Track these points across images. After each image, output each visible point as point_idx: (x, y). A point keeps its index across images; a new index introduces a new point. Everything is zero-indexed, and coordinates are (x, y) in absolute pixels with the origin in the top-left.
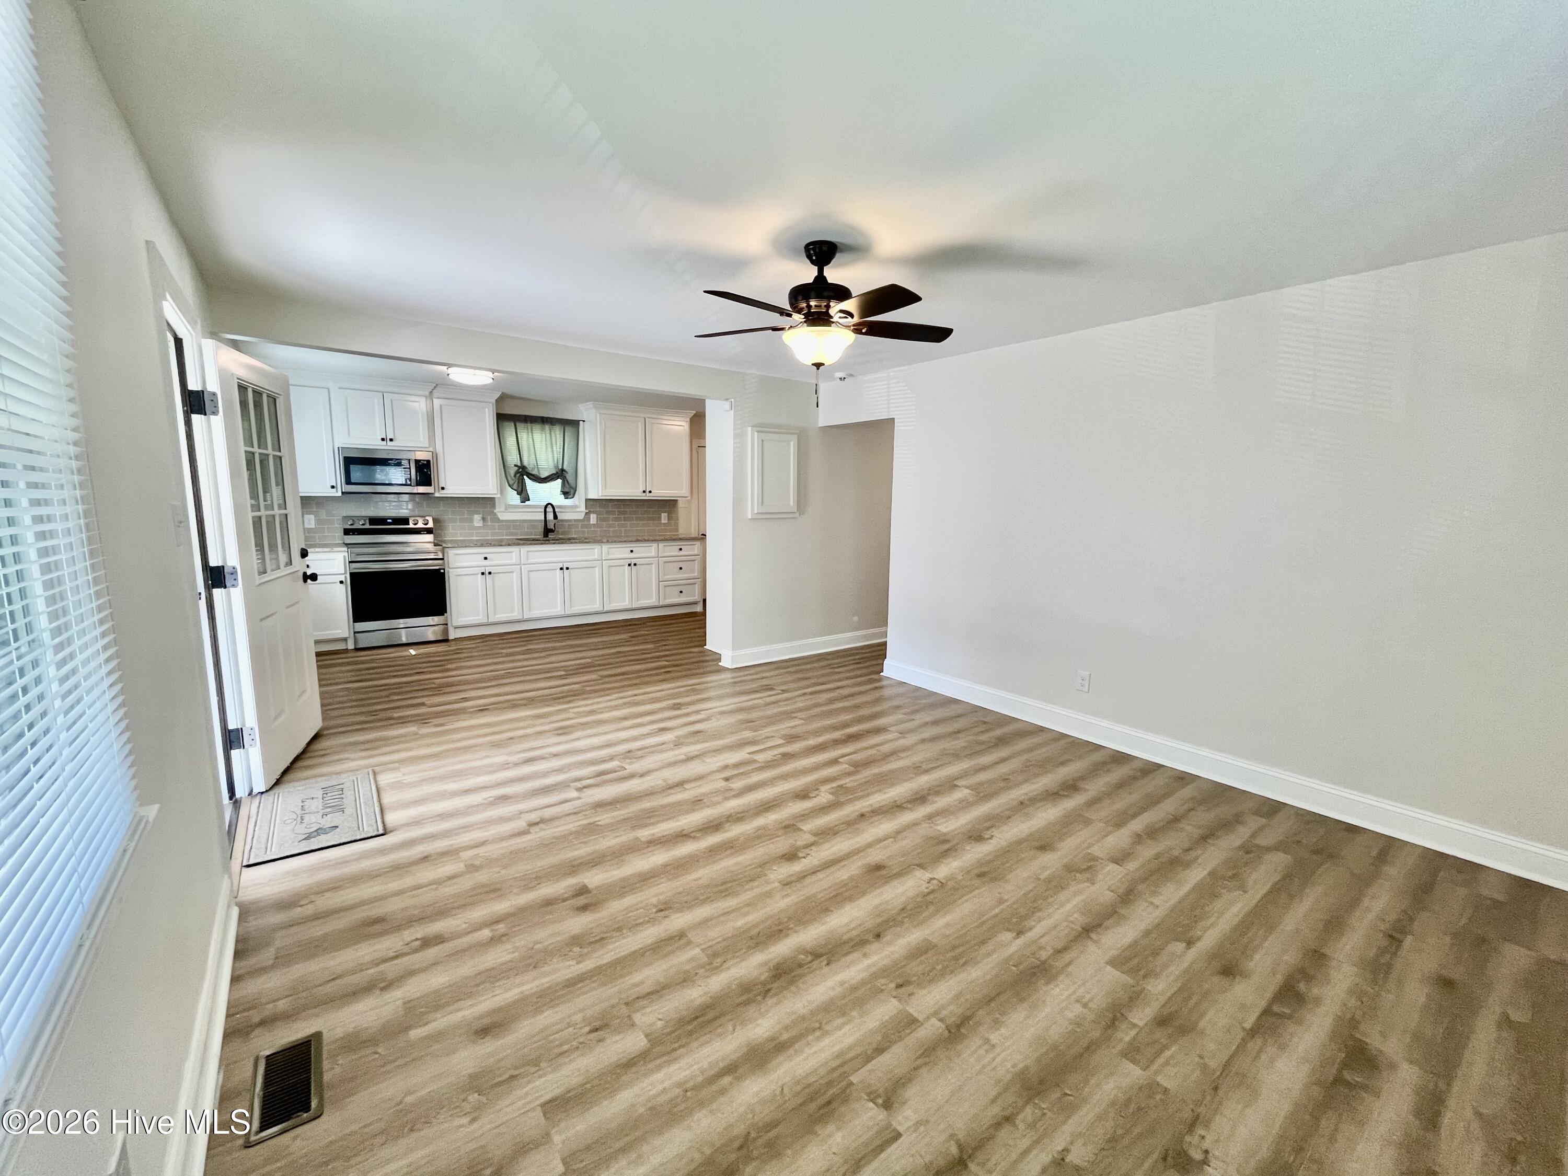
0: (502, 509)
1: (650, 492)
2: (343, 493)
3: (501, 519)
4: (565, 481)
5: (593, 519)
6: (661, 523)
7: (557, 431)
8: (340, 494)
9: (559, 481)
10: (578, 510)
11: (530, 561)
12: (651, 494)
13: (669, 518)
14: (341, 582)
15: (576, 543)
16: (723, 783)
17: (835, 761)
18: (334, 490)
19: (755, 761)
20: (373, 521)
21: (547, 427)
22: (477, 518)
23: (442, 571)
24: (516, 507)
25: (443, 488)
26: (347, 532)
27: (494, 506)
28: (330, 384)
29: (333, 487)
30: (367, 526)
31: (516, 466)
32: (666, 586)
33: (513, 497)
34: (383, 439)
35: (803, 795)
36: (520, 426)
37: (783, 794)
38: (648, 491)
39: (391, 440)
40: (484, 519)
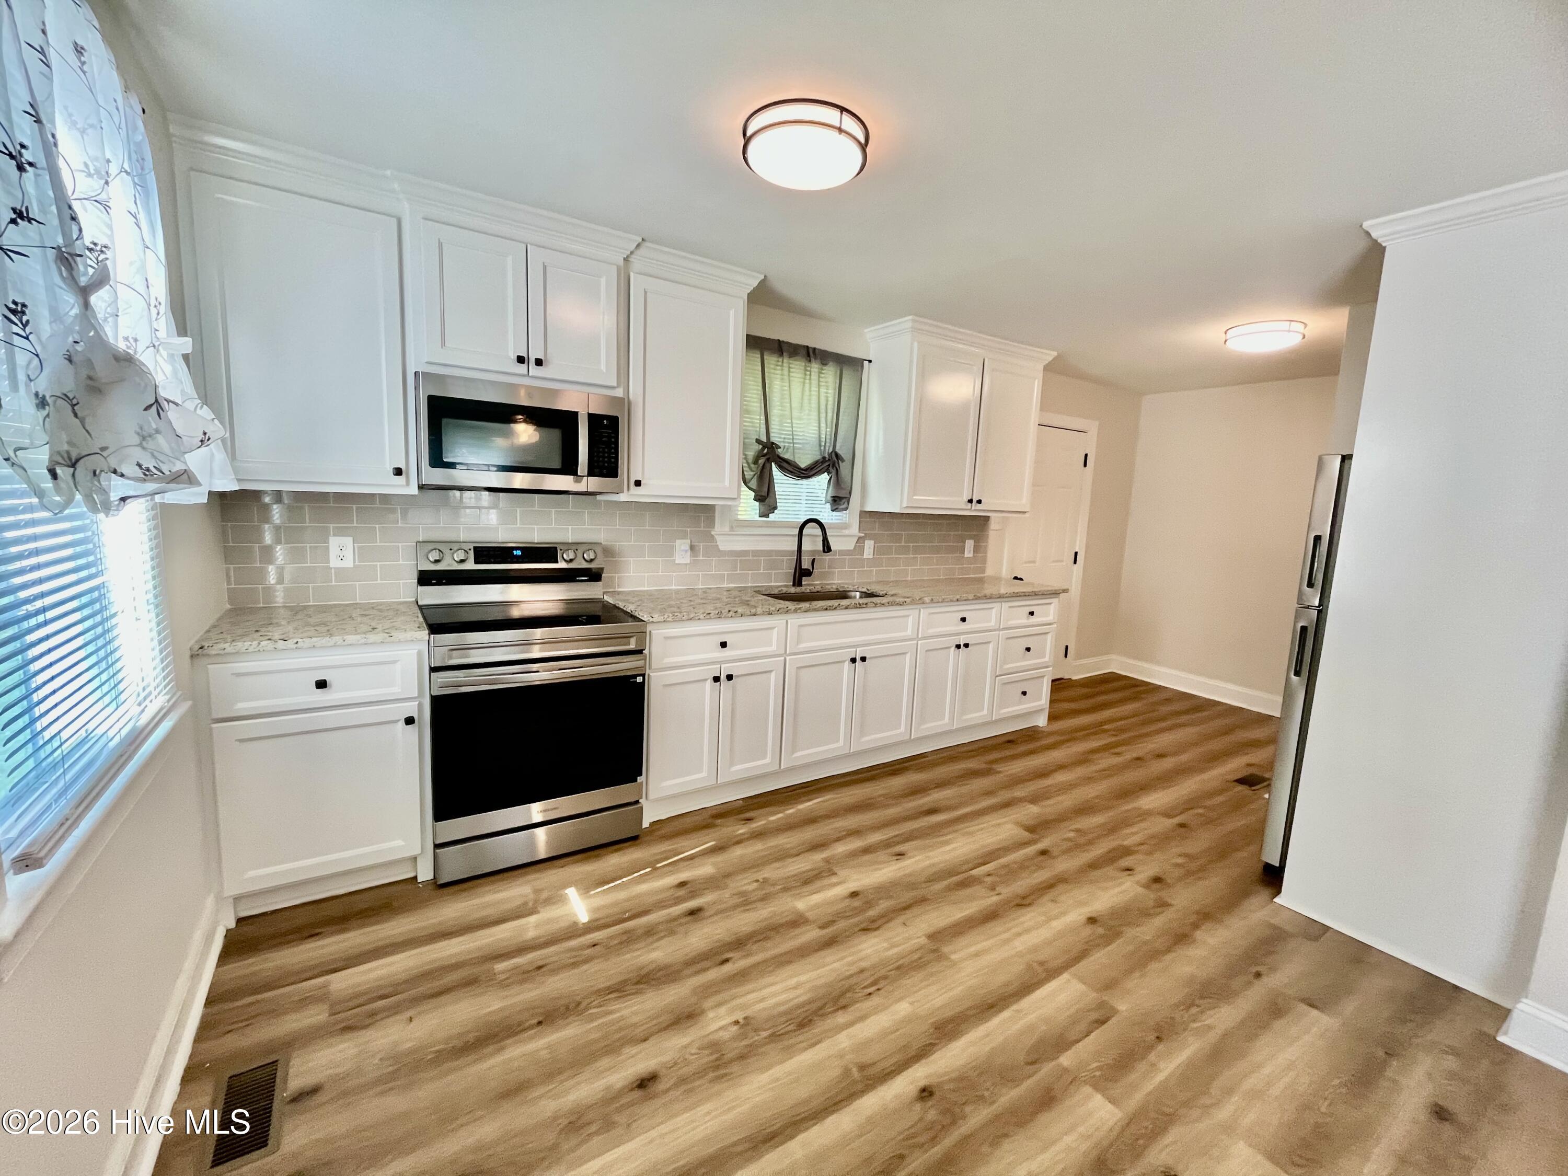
0: (726, 529)
1: (979, 502)
2: (421, 487)
3: (722, 548)
4: (835, 477)
5: (867, 551)
6: (963, 557)
7: (830, 373)
8: (414, 490)
9: (825, 477)
10: (846, 532)
11: (803, 646)
12: (979, 506)
13: (976, 549)
14: (410, 721)
18: (401, 480)
20: (482, 554)
21: (815, 366)
22: (682, 546)
23: (639, 679)
24: (749, 524)
25: (638, 483)
26: (426, 578)
27: (711, 522)
28: (405, 209)
29: (398, 472)
30: (470, 565)
31: (758, 441)
32: (1004, 683)
33: (748, 506)
34: (521, 360)
36: (771, 360)
38: (975, 500)
39: (539, 362)
40: (692, 548)
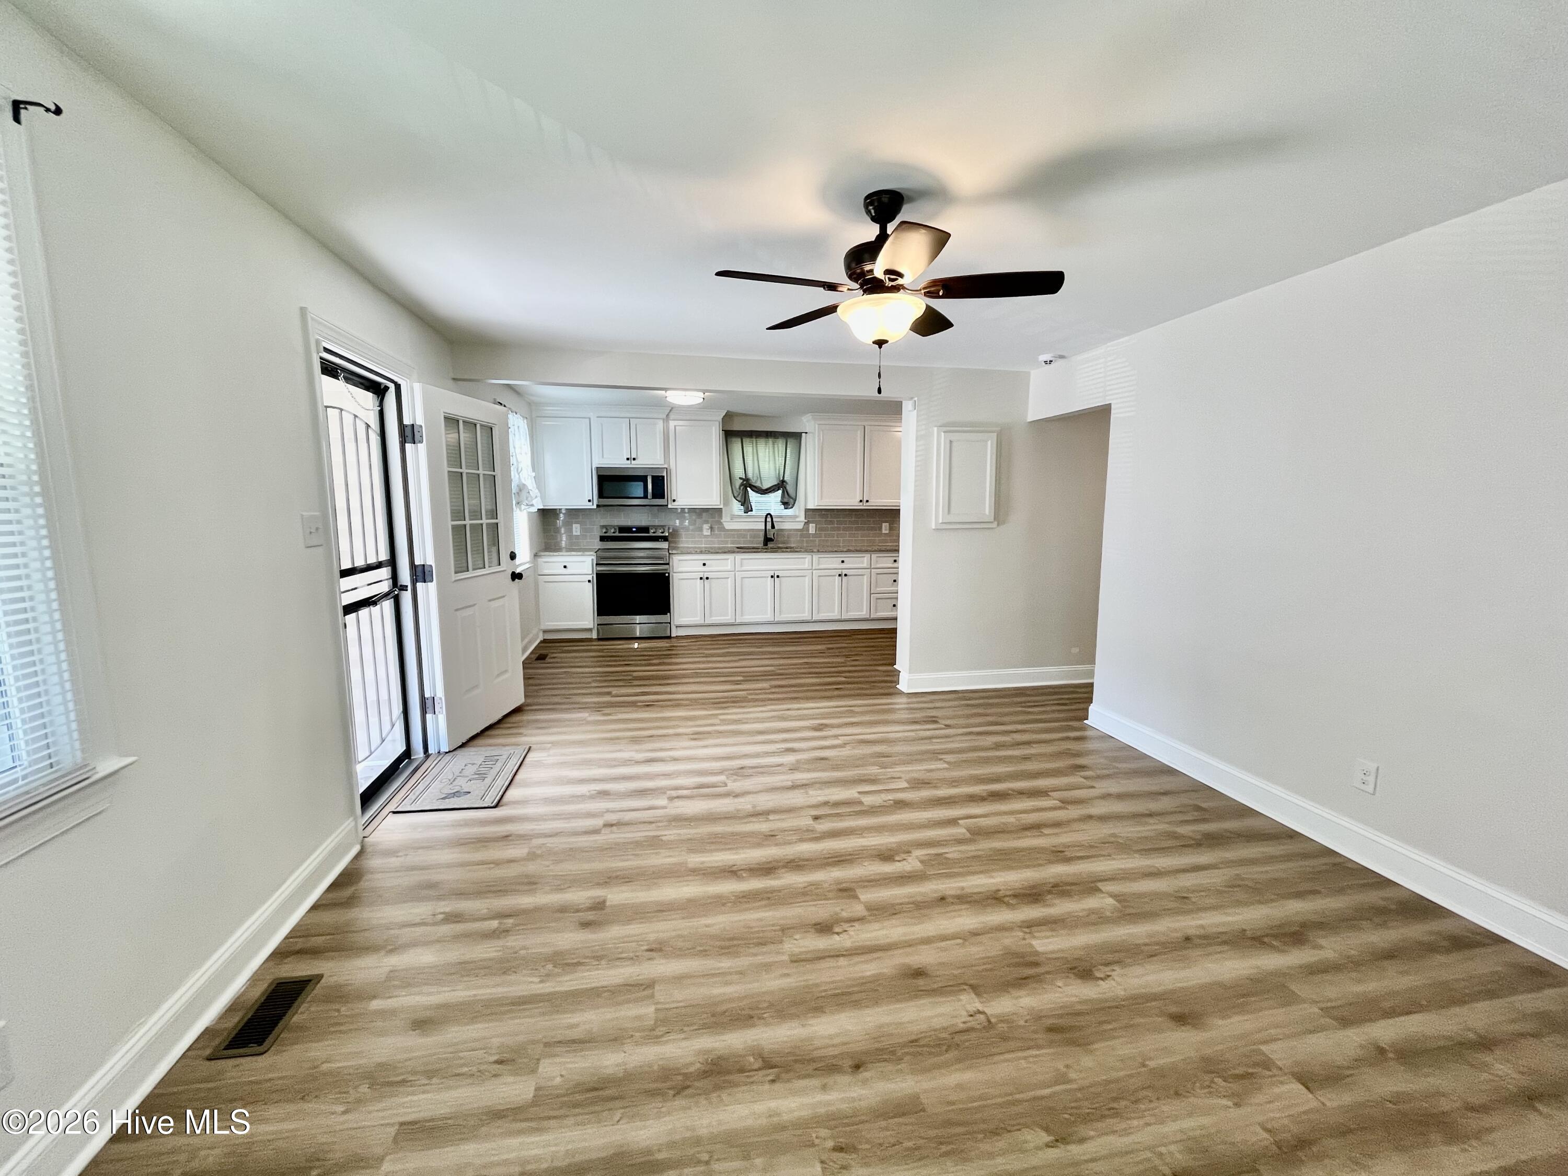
0: (729, 519)
1: (867, 501)
2: (598, 506)
3: (727, 528)
4: (785, 493)
5: (812, 528)
6: (882, 534)
7: (780, 444)
8: (595, 507)
9: (780, 492)
10: (797, 520)
11: (744, 568)
12: (868, 504)
13: (891, 529)
14: (589, 581)
15: (791, 552)
16: (810, 822)
17: (953, 822)
18: (591, 503)
19: (861, 803)
20: (622, 529)
21: (770, 441)
22: (706, 526)
23: (667, 575)
24: (740, 516)
25: (674, 501)
26: (603, 539)
27: (721, 516)
28: (591, 415)
29: (589, 501)
30: (617, 534)
31: (740, 478)
32: (877, 599)
33: (737, 507)
34: (628, 459)
35: (886, 856)
36: (747, 441)
37: (864, 849)
38: (865, 500)
39: (634, 459)
40: (711, 528)
